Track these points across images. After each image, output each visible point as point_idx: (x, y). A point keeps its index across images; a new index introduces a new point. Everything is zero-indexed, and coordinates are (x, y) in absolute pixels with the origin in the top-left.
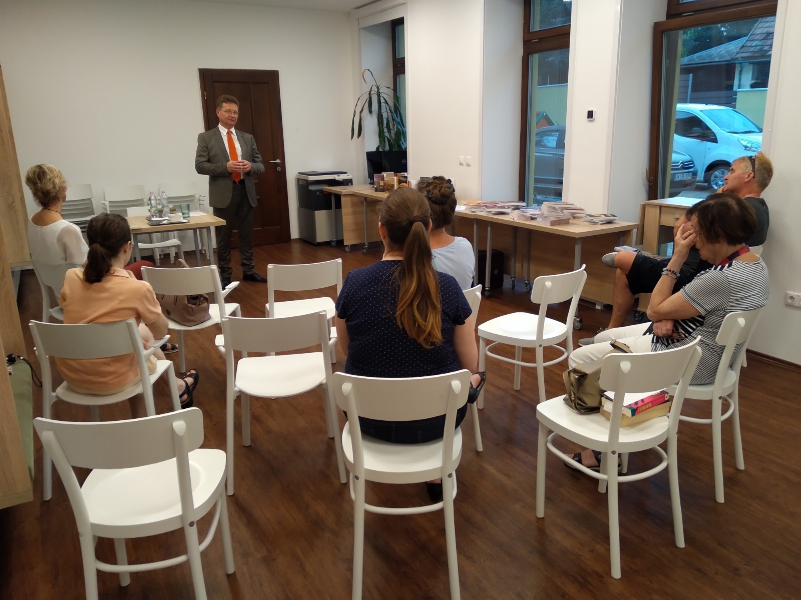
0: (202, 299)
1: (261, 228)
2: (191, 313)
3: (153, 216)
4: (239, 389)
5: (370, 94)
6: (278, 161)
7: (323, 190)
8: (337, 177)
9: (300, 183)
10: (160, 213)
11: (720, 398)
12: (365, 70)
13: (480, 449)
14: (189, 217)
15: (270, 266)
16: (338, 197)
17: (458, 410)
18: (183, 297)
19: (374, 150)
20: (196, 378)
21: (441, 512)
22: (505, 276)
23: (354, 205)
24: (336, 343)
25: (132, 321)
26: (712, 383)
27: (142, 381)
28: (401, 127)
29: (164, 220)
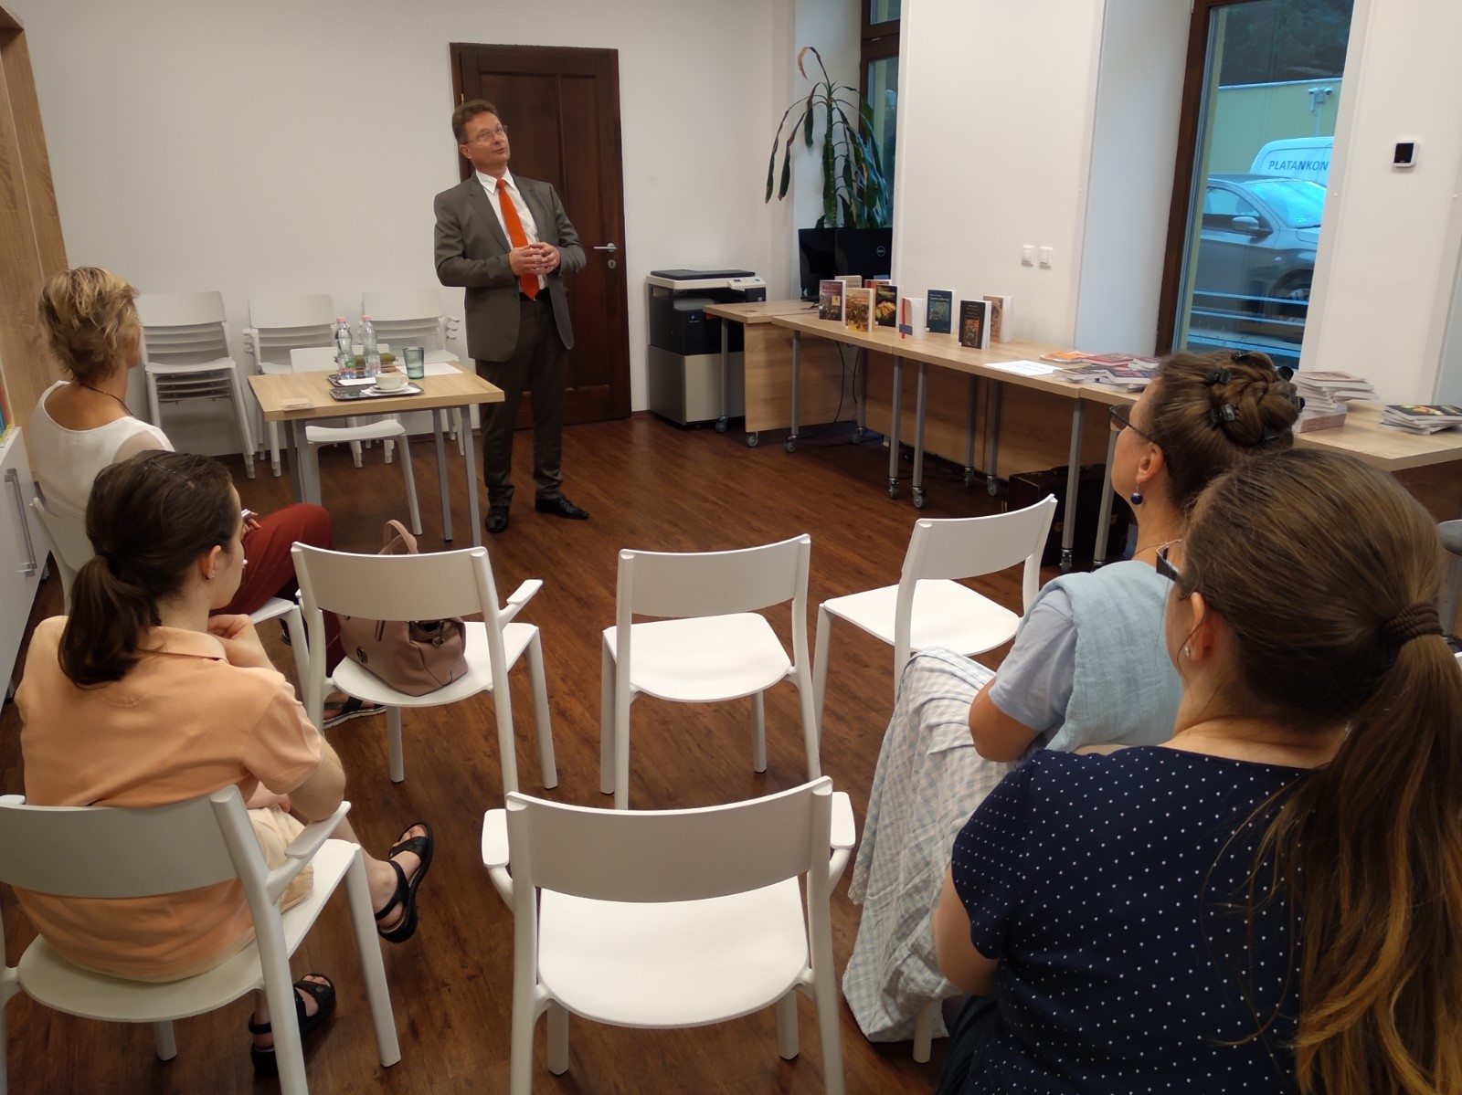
0: (447, 625)
2: (421, 662)
3: (344, 374)
4: (548, 991)
5: (809, 103)
6: (611, 246)
7: (705, 311)
8: (733, 284)
9: (654, 295)
10: (360, 366)
12: (805, 48)
14: (423, 377)
15: (626, 555)
16: (737, 328)
18: (398, 625)
19: (812, 225)
20: (425, 850)
23: (770, 346)
25: (228, 796)
28: (875, 175)
29: (367, 386)
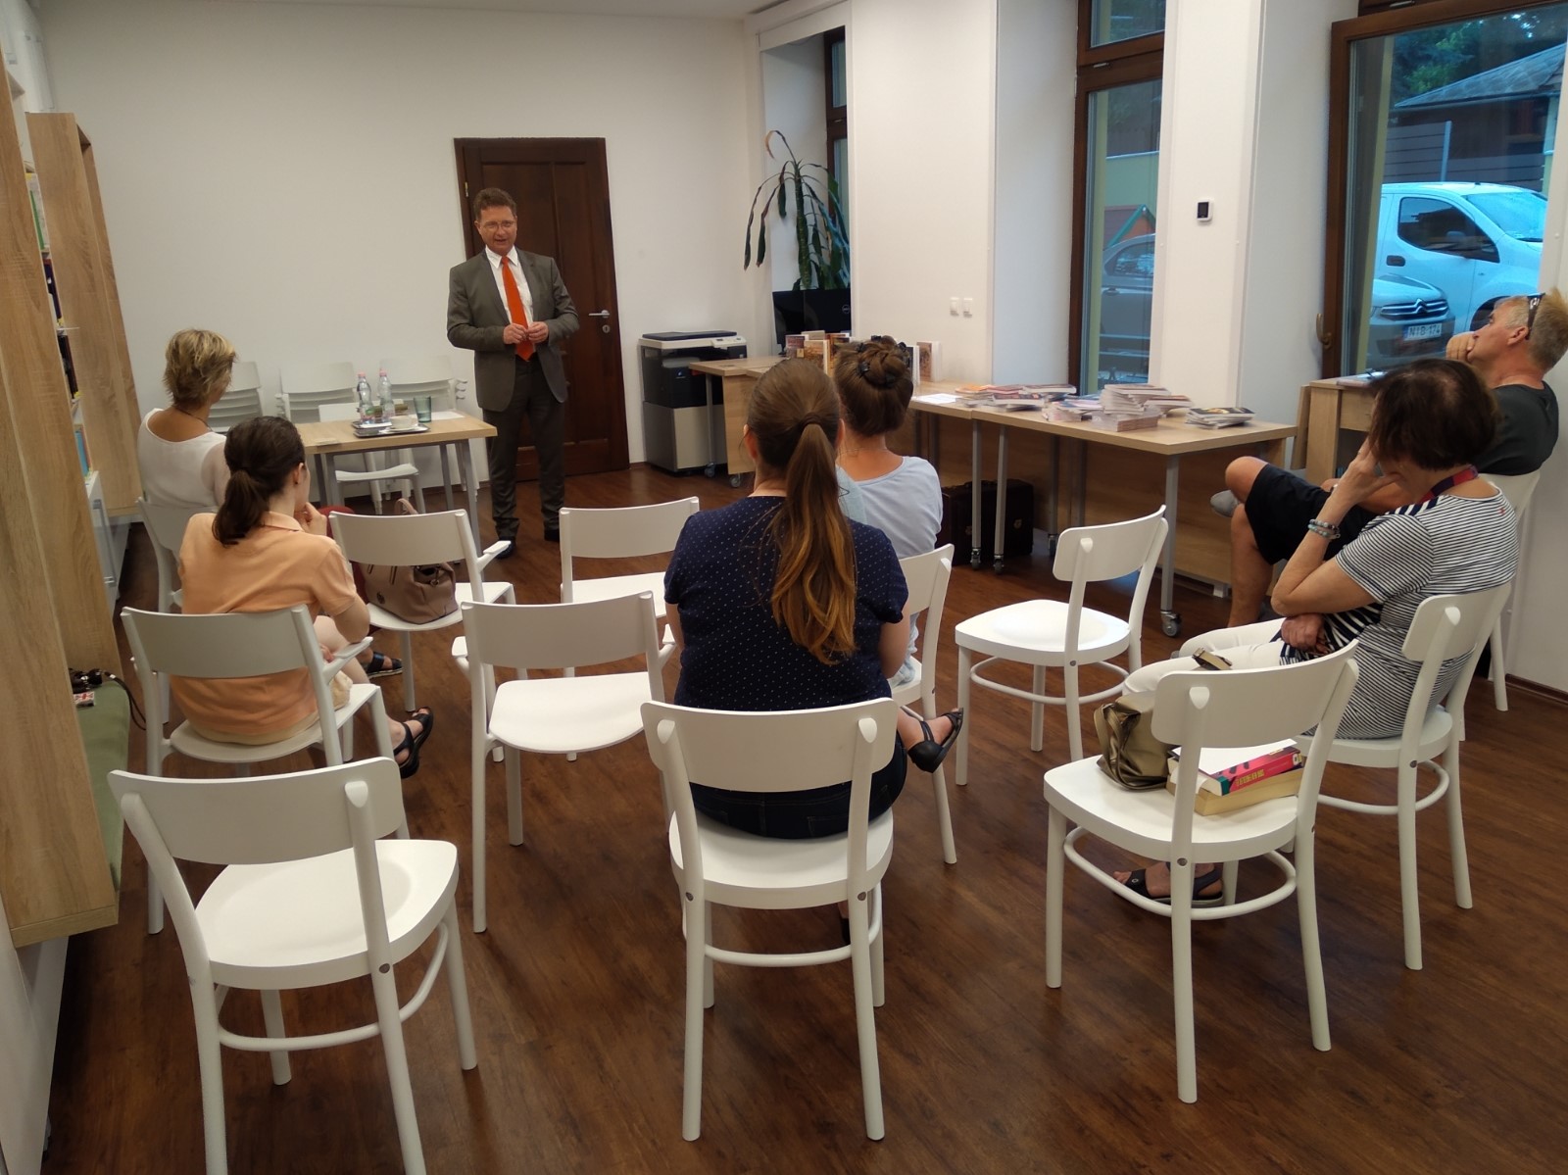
0: (441, 572)
1: (572, 443)
2: (422, 598)
3: (365, 420)
4: (495, 736)
5: (781, 178)
6: (605, 313)
7: (690, 368)
8: (716, 343)
9: (647, 355)
10: (378, 414)
11: (1413, 764)
12: (771, 132)
13: (952, 858)
14: (430, 421)
15: (564, 512)
16: (717, 380)
17: (875, 776)
18: (405, 569)
19: (789, 287)
20: (427, 723)
21: (846, 965)
22: (1036, 532)
24: (673, 652)
25: (302, 610)
26: (1398, 736)
27: (321, 722)
28: (840, 240)
29: (384, 428)
